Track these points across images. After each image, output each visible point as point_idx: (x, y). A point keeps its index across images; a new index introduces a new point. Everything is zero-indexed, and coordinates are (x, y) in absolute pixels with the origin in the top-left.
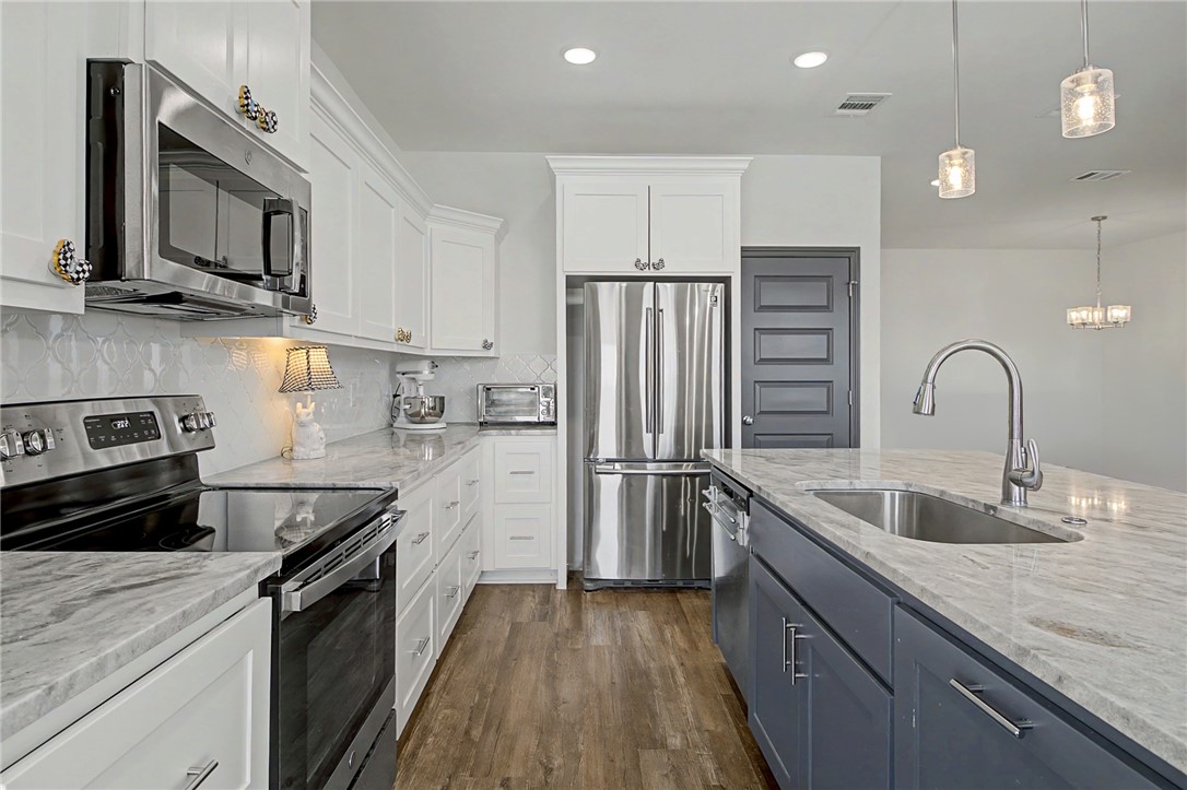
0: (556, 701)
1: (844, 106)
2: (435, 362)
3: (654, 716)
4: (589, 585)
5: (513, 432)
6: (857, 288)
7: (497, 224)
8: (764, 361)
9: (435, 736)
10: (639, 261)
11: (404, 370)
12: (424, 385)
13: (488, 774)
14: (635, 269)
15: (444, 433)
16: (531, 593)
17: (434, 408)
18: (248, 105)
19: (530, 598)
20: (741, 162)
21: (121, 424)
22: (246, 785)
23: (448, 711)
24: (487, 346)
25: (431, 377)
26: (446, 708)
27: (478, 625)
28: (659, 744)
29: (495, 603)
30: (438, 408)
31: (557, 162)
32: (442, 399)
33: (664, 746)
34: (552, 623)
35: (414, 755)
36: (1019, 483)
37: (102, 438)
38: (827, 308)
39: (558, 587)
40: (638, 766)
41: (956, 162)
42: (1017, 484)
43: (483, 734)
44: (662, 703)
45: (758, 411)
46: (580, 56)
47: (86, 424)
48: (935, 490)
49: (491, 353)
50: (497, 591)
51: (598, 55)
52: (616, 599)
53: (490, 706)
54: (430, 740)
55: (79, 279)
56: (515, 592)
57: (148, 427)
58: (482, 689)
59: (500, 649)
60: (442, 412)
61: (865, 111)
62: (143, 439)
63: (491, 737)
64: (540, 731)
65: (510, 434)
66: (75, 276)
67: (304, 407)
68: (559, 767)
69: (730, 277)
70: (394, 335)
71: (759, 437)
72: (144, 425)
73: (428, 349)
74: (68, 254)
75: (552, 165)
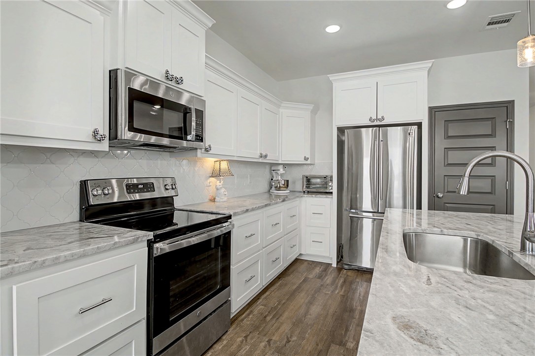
0: (307, 313)
1: (489, 24)
2: (285, 166)
3: (347, 330)
4: (346, 267)
5: (314, 196)
6: (512, 124)
7: (311, 107)
8: (449, 165)
9: (254, 315)
10: (371, 118)
11: (274, 169)
12: (281, 175)
13: (265, 335)
14: (370, 122)
15: (289, 195)
16: (320, 266)
17: (284, 185)
18: (168, 76)
19: (318, 268)
20: (428, 64)
21: (140, 186)
22: (132, 311)
23: (263, 307)
24: (306, 159)
25: (284, 172)
26: (262, 305)
27: (292, 276)
28: (342, 344)
29: (302, 268)
30: (286, 185)
31: (332, 77)
32: (288, 181)
33: (345, 345)
34: (322, 280)
35: (243, 320)
36: (528, 239)
37: (132, 191)
38: (492, 135)
39: (333, 266)
40: (328, 350)
41: (530, 44)
42: (527, 240)
43: (271, 319)
44: (354, 326)
45: (446, 191)
46: (333, 29)
47: (126, 186)
48: (491, 240)
49: (309, 162)
50: (306, 263)
51: (341, 27)
52: (357, 276)
53: (280, 309)
54: (251, 316)
55: (100, 140)
56: (313, 264)
57: (150, 188)
58: (279, 302)
59: (294, 287)
60: (288, 186)
61: (506, 24)
62: (148, 191)
63: (274, 321)
64: (294, 324)
65: (312, 197)
66: (99, 139)
67: (220, 182)
68: (293, 341)
69: (421, 122)
70: (258, 156)
71: (447, 205)
72: (149, 187)
73: (280, 160)
74: (95, 133)
75: (331, 79)
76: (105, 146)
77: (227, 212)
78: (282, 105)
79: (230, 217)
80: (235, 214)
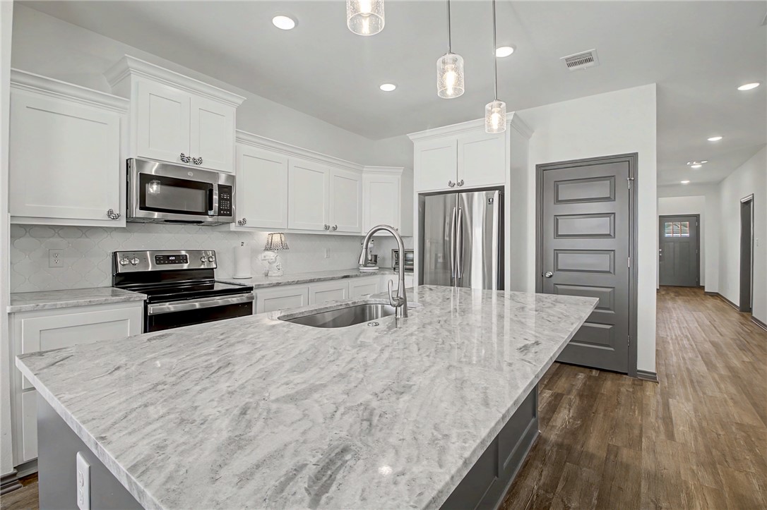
6: (635, 183)
7: (401, 170)
8: (561, 236)
10: (450, 182)
18: (183, 158)
21: (172, 258)
25: (372, 246)
31: (411, 136)
37: (162, 262)
38: (610, 198)
45: (556, 269)
46: (388, 87)
47: (156, 258)
51: (396, 86)
55: (116, 218)
57: (183, 260)
62: (182, 263)
66: (114, 218)
69: (504, 186)
70: (322, 228)
71: (558, 286)
72: (181, 259)
73: (363, 232)
74: (110, 213)
75: (411, 138)
76: (122, 223)
77: (248, 284)
78: (365, 169)
79: (251, 289)
80: (259, 287)
